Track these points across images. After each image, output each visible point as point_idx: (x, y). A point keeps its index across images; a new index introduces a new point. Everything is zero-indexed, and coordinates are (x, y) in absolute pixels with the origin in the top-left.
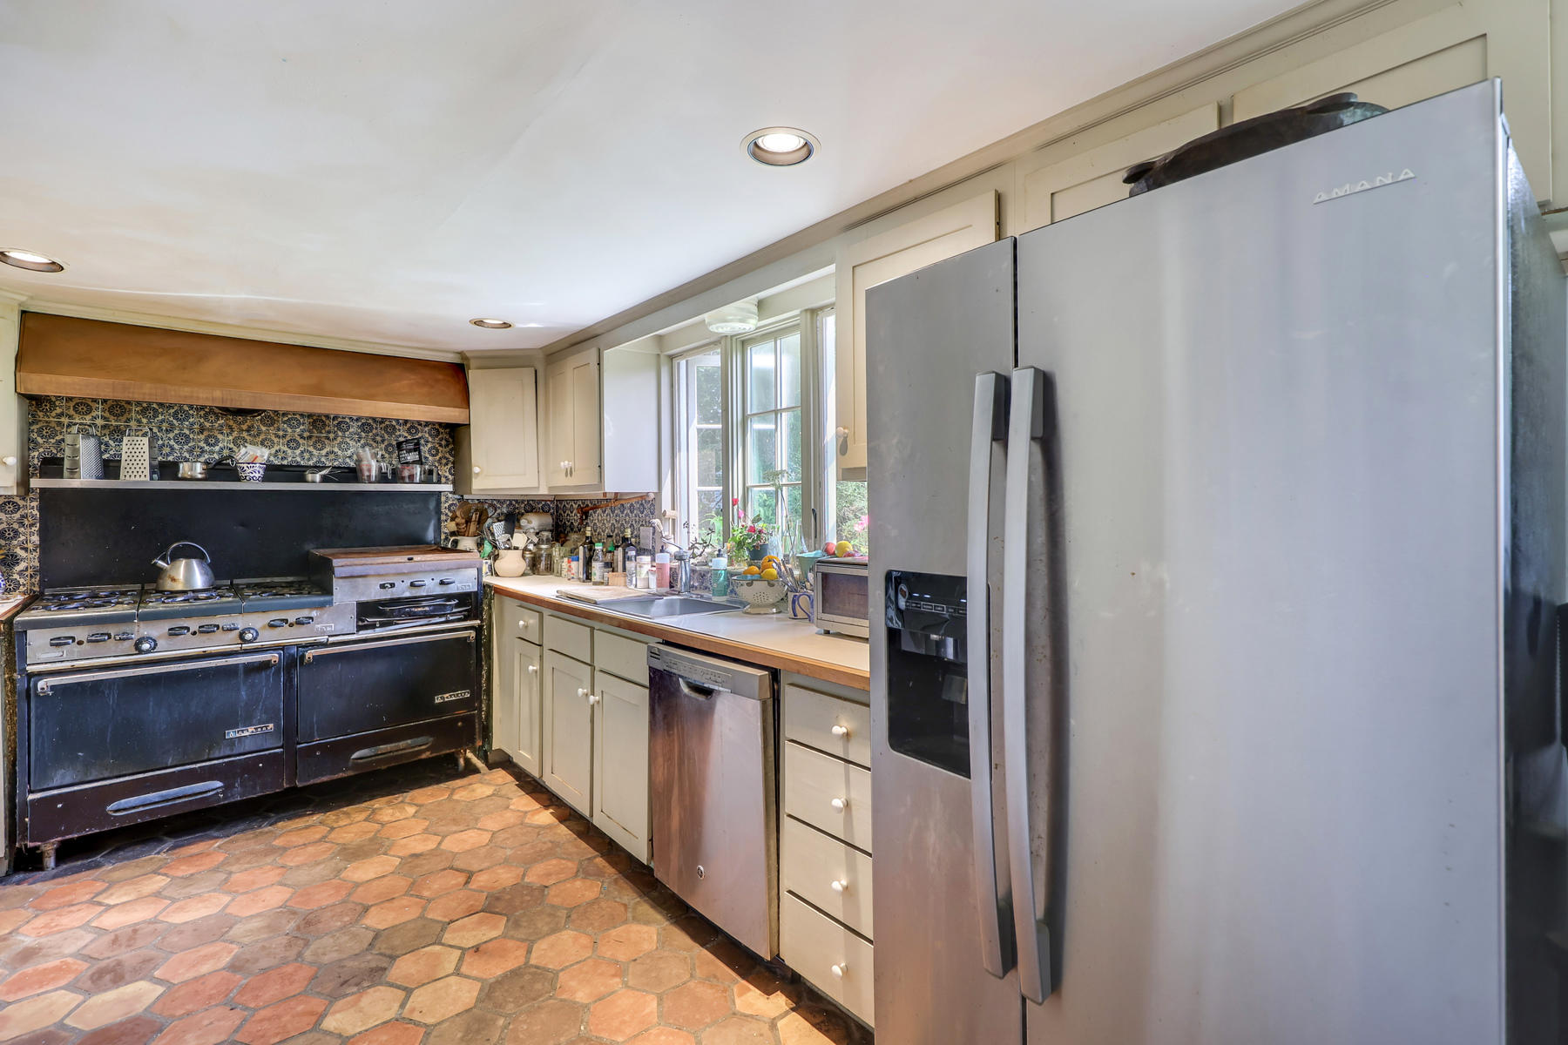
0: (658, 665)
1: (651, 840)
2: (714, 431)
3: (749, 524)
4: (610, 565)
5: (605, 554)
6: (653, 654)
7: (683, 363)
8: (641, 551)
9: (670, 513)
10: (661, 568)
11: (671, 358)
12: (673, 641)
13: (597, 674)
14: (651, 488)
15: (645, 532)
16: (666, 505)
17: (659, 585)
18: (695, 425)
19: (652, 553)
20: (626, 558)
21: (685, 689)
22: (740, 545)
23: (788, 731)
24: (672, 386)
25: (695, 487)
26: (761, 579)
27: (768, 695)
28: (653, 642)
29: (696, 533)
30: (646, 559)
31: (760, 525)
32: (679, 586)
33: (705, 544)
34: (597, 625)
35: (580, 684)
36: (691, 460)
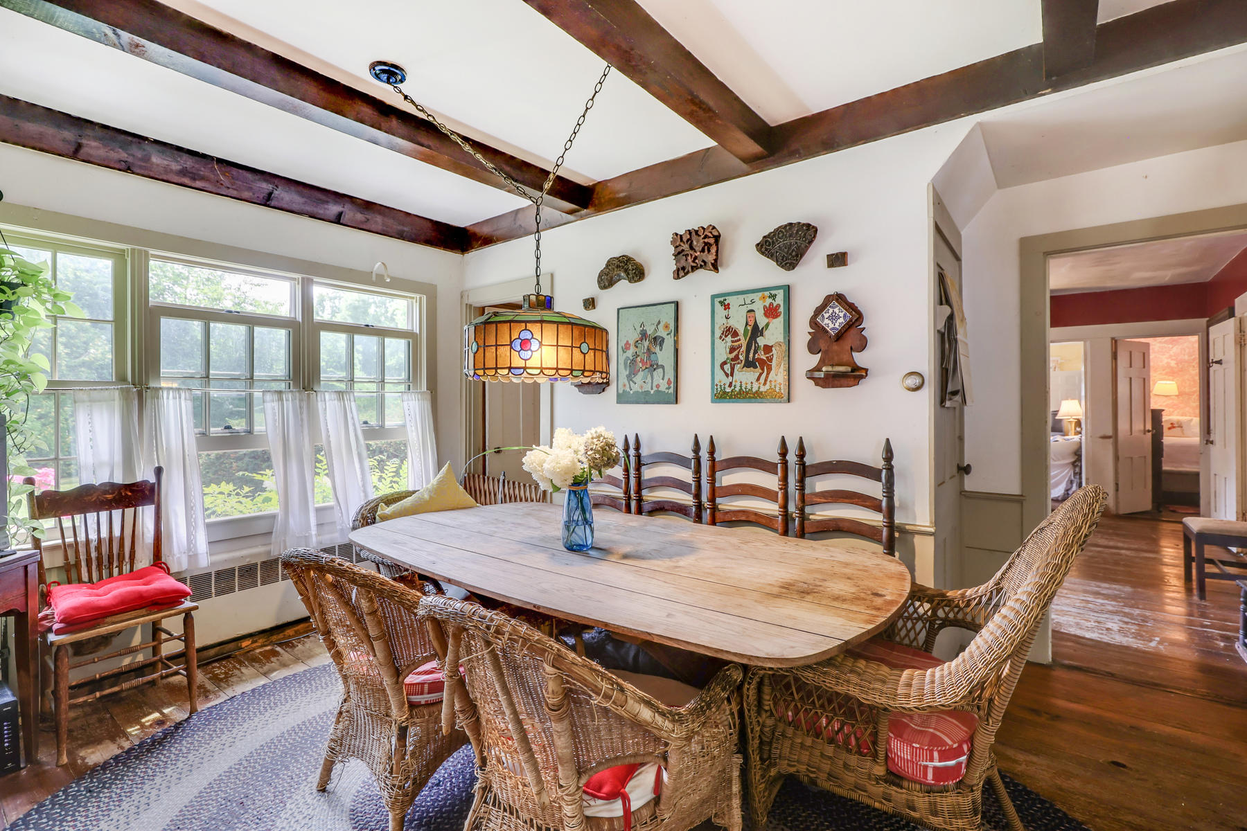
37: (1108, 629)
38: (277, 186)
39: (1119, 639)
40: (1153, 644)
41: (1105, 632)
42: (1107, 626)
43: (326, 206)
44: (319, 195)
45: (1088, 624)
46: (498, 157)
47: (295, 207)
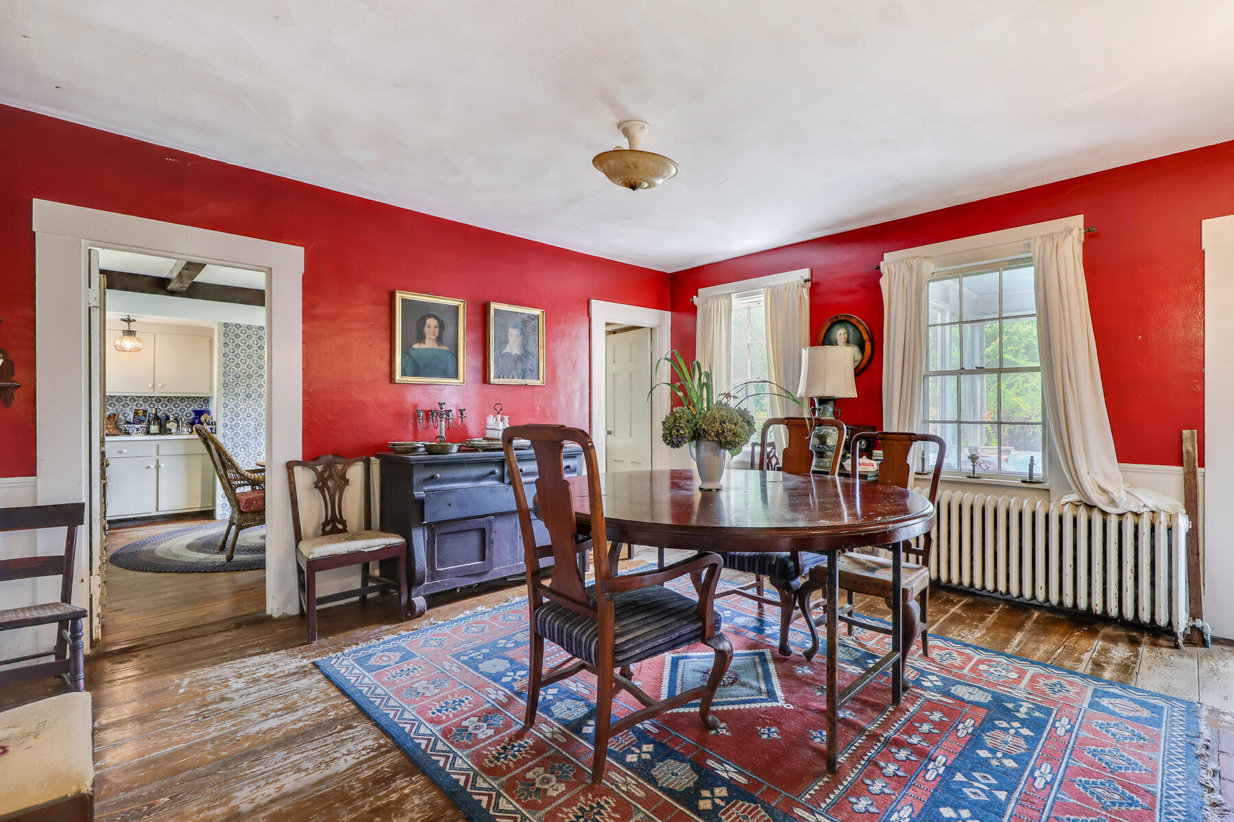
37: (240, 676)
39: (224, 670)
40: (187, 681)
41: (242, 671)
42: (242, 680)
45: (264, 672)
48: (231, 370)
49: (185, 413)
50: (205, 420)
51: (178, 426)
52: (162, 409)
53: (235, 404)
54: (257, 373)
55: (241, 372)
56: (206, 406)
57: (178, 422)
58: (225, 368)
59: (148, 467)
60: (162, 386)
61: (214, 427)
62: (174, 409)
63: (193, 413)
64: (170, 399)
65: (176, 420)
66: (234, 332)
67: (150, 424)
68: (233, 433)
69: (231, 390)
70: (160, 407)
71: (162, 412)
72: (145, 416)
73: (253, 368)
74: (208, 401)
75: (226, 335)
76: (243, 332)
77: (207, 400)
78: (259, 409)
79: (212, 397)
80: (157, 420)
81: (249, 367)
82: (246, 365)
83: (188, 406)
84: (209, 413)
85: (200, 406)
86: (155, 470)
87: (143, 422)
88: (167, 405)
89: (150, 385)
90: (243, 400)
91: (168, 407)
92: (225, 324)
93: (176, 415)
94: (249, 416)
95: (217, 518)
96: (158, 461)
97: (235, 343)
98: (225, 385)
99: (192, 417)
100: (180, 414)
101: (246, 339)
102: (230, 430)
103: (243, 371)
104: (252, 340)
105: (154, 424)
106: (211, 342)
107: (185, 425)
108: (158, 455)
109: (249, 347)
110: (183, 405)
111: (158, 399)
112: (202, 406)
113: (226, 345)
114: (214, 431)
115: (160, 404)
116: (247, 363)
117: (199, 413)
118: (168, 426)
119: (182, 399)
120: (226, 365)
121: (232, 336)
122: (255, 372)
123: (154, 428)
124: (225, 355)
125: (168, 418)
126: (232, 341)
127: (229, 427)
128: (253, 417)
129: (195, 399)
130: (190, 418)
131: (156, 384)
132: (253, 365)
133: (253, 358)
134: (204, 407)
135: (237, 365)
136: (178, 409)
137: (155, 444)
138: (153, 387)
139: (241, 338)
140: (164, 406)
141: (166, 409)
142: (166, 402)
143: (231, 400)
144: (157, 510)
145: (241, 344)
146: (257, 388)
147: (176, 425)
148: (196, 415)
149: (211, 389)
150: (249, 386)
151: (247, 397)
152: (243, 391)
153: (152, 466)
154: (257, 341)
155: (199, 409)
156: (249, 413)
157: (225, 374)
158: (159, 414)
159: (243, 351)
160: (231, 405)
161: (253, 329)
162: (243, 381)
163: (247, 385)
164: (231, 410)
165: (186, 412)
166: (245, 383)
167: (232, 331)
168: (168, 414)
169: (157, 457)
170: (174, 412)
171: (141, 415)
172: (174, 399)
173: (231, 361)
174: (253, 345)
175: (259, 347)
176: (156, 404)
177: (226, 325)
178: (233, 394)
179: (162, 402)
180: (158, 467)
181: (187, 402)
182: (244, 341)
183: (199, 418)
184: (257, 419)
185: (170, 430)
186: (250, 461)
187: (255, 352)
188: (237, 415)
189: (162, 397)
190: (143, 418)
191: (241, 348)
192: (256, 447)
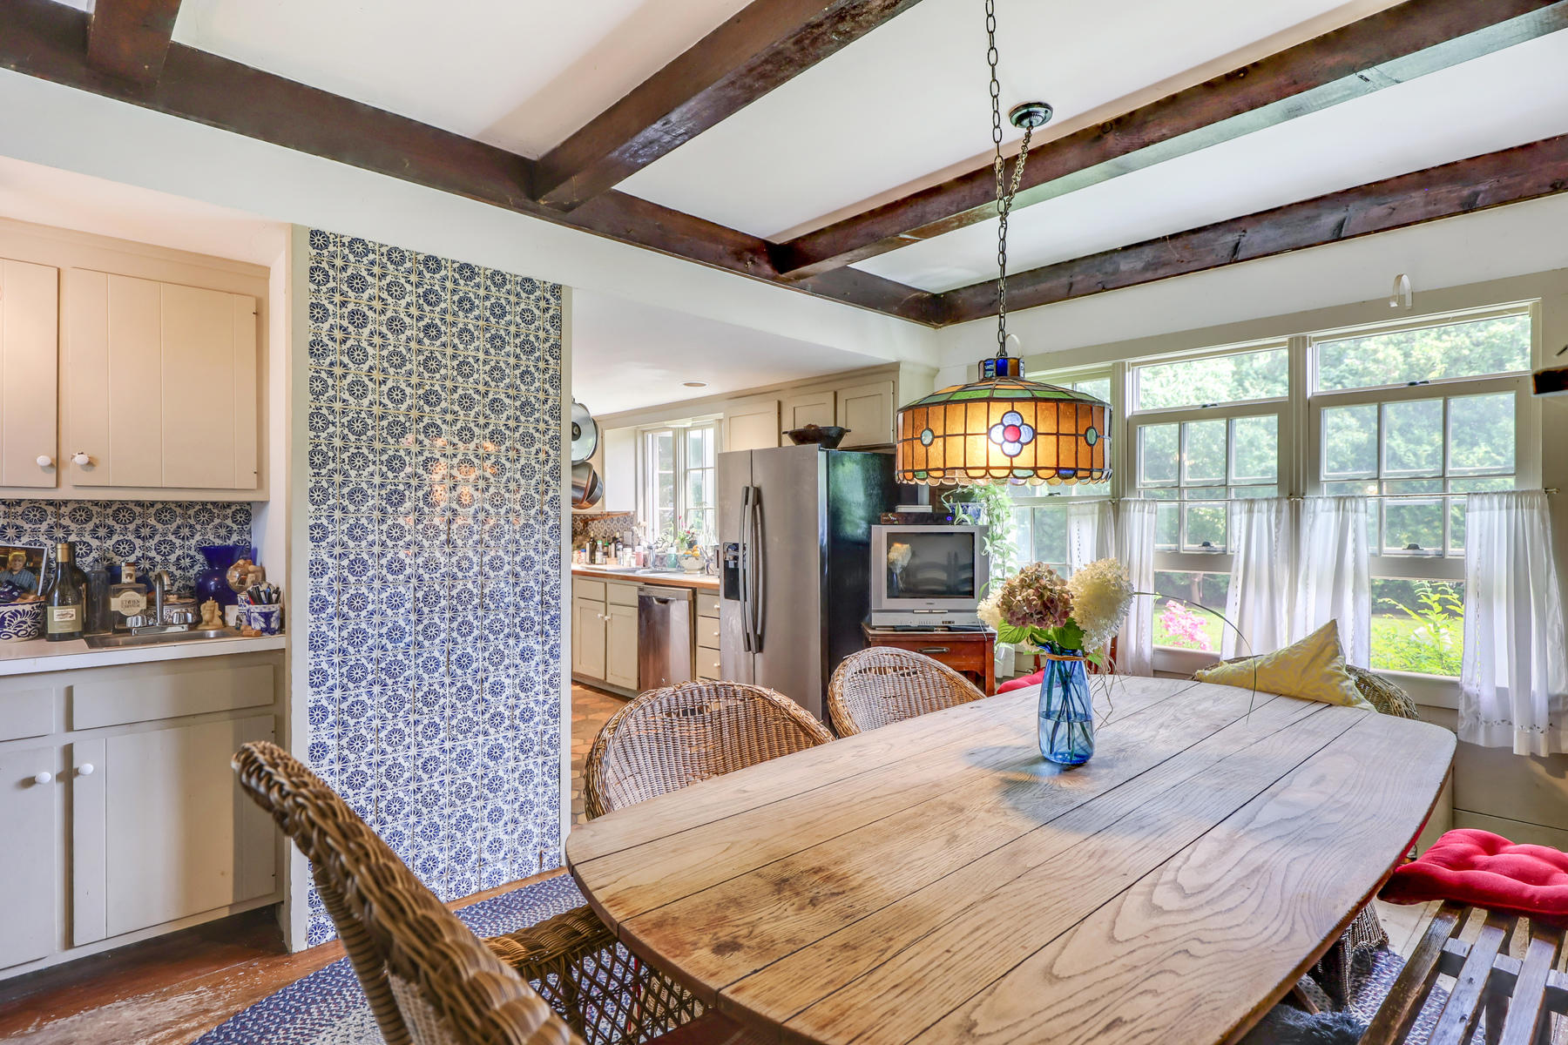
0: (642, 594)
1: (639, 679)
2: (668, 475)
3: (687, 529)
4: (606, 554)
5: (603, 547)
6: (641, 589)
7: (650, 435)
8: (625, 546)
9: (642, 523)
10: (638, 554)
11: (643, 432)
12: (648, 582)
13: (608, 606)
14: (631, 509)
15: (627, 534)
16: (640, 518)
17: (638, 564)
18: (657, 471)
19: (632, 546)
20: (616, 550)
21: (656, 602)
22: (683, 540)
23: (699, 612)
24: (644, 448)
25: (658, 509)
26: (692, 556)
27: (691, 599)
28: (641, 584)
29: (657, 535)
30: (629, 550)
31: (692, 531)
32: (650, 564)
33: (664, 541)
34: (608, 580)
35: (598, 611)
36: (655, 491)
38: (1244, 231)
43: (1317, 223)
44: (1305, 212)
46: (1143, 124)
47: (1270, 247)
48: (338, 406)
49: (173, 558)
50: (242, 581)
51: (151, 603)
52: (95, 543)
53: (351, 529)
54: (421, 419)
55: (370, 414)
56: (241, 532)
57: (150, 590)
58: (317, 395)
59: (30, 782)
60: (90, 464)
61: (275, 608)
62: (138, 542)
63: (200, 557)
64: (122, 511)
65: (145, 583)
66: (344, 269)
67: (49, 601)
68: (345, 634)
69: (338, 478)
70: (87, 538)
71: (94, 554)
72: (35, 570)
73: (409, 402)
74: (248, 514)
75: (319, 277)
76: (376, 270)
77: (245, 513)
78: (426, 543)
79: (263, 504)
80: (75, 585)
81: (396, 395)
82: (385, 388)
83: (186, 532)
84: (251, 554)
85: (223, 532)
86: (58, 790)
87: (25, 590)
88: (111, 532)
89: (43, 460)
90: (376, 514)
91: (115, 538)
92: (314, 233)
93: (146, 564)
94: (396, 567)
95: (295, 949)
96: (68, 752)
97: (351, 306)
98: (317, 458)
99: (197, 568)
100: (158, 558)
101: (385, 295)
102: (337, 622)
103: (376, 410)
104: (403, 303)
105: (63, 603)
106: (260, 314)
107: (173, 598)
108: (69, 727)
109: (395, 325)
110: (166, 530)
111: (82, 511)
112: (230, 532)
113: (318, 312)
114: (275, 625)
115: (90, 526)
116: (390, 384)
117: (220, 557)
118: (116, 604)
119: (165, 510)
120: (318, 386)
121: (338, 280)
122: (414, 414)
123: (62, 617)
124: (316, 349)
125: (113, 574)
126: (337, 298)
127: (330, 610)
128: (408, 571)
129: (206, 510)
130: (192, 572)
131: (64, 455)
132: (408, 391)
133: (408, 366)
134: (235, 538)
135: (357, 389)
136: (152, 543)
137: (58, 685)
138: (56, 465)
139: (369, 291)
140: (102, 532)
141: (110, 543)
142: (111, 522)
143: (338, 514)
144: (69, 942)
145: (370, 314)
146: (420, 471)
147: (143, 603)
148: (211, 565)
149: (260, 473)
150: (395, 464)
151: (389, 500)
152: (377, 480)
153: (46, 777)
154: (420, 308)
155: (218, 542)
156: (396, 560)
157: (317, 420)
158: (86, 563)
159: (377, 340)
160: (338, 533)
161: (408, 265)
162: (378, 445)
163: (389, 461)
164: (338, 550)
165: (178, 552)
166: (384, 451)
167: (339, 262)
168: (117, 559)
169: (69, 738)
170: (138, 553)
171: (19, 565)
172: (137, 510)
173: (338, 371)
174: (407, 320)
175: (427, 327)
176: (73, 526)
177: (318, 239)
178: (345, 490)
179: (95, 520)
180: (68, 776)
181: (179, 521)
182: (377, 304)
183: (222, 575)
184: (420, 578)
185: (123, 619)
186: (401, 725)
187: (413, 345)
188: (358, 566)
189: (96, 503)
190: (25, 578)
191: (370, 327)
192: (419, 678)
